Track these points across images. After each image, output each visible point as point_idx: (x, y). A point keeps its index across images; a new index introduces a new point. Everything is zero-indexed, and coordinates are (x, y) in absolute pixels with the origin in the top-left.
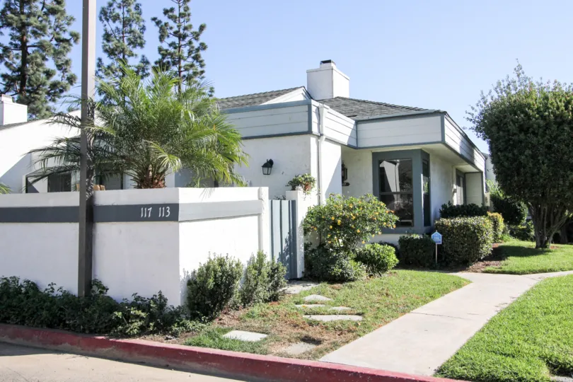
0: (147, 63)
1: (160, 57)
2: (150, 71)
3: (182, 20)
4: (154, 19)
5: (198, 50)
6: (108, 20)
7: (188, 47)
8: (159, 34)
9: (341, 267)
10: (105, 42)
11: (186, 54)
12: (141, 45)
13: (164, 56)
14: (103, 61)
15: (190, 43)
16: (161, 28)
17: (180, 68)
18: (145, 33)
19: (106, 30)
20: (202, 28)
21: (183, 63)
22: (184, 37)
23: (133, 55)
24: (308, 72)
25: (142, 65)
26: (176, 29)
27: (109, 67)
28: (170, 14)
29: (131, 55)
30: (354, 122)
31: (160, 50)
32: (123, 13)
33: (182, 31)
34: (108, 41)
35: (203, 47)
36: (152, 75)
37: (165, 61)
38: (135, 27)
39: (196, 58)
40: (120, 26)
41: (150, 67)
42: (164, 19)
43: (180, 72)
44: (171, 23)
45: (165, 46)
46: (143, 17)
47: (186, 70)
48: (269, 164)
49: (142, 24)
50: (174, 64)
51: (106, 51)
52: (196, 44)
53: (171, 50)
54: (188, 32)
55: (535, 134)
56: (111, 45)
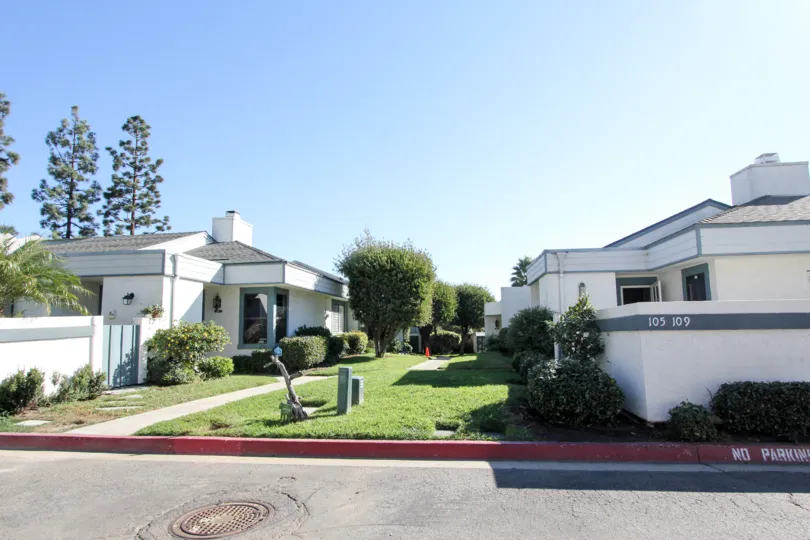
0: (99, 188)
1: (113, 184)
2: (101, 196)
3: (138, 153)
4: (109, 149)
5: (154, 182)
6: (56, 144)
7: (144, 178)
8: (113, 163)
9: (174, 373)
10: (52, 164)
11: (142, 184)
12: (92, 171)
13: (116, 184)
14: (48, 183)
15: (146, 174)
16: (116, 158)
17: (134, 196)
18: (99, 160)
19: (53, 154)
20: (159, 162)
21: (137, 193)
22: (140, 169)
23: (83, 180)
24: (214, 220)
25: (93, 190)
26: (132, 160)
27: (54, 190)
28: (127, 146)
29: (81, 179)
30: (221, 265)
31: (114, 177)
32: (74, 140)
33: (138, 163)
34: (55, 164)
35: (159, 179)
36: (104, 201)
37: (118, 188)
38: (88, 155)
39: (151, 189)
40: (71, 151)
41: (101, 193)
42: (120, 150)
43: (134, 200)
44: (128, 154)
45: (119, 174)
46: (97, 145)
47: (140, 198)
48: (130, 297)
49: (94, 151)
50: (128, 191)
51: (52, 173)
52: (152, 176)
53: (126, 179)
54: (145, 164)
55: (370, 278)
56: (59, 168)
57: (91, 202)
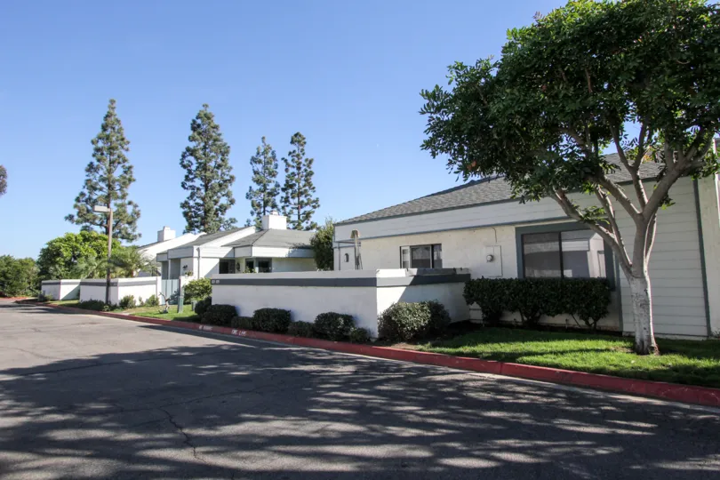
1: (286, 182)
6: (255, 163)
8: (285, 168)
10: (254, 176)
12: (275, 176)
14: (253, 188)
16: (287, 164)
18: (278, 168)
19: (254, 170)
20: (312, 160)
23: (270, 182)
25: (276, 188)
27: (256, 191)
28: (293, 154)
31: (286, 177)
35: (312, 173)
36: (282, 194)
37: (289, 184)
38: (272, 166)
41: (280, 188)
42: (289, 158)
45: (289, 174)
46: (277, 158)
48: (186, 267)
49: (276, 163)
51: (255, 181)
52: (308, 171)
56: (258, 177)
57: (275, 195)
